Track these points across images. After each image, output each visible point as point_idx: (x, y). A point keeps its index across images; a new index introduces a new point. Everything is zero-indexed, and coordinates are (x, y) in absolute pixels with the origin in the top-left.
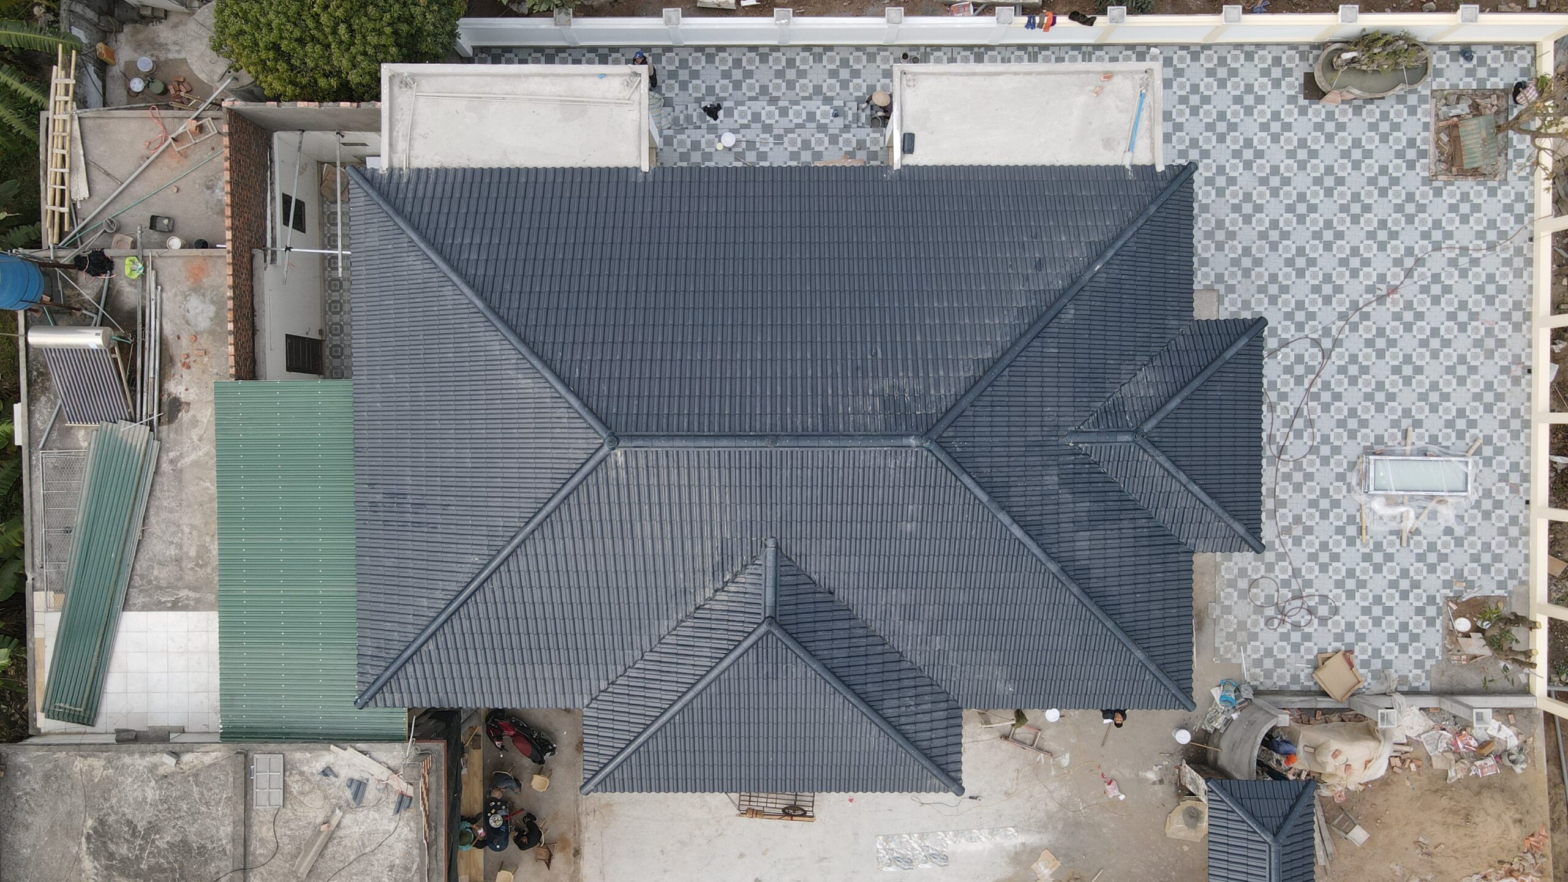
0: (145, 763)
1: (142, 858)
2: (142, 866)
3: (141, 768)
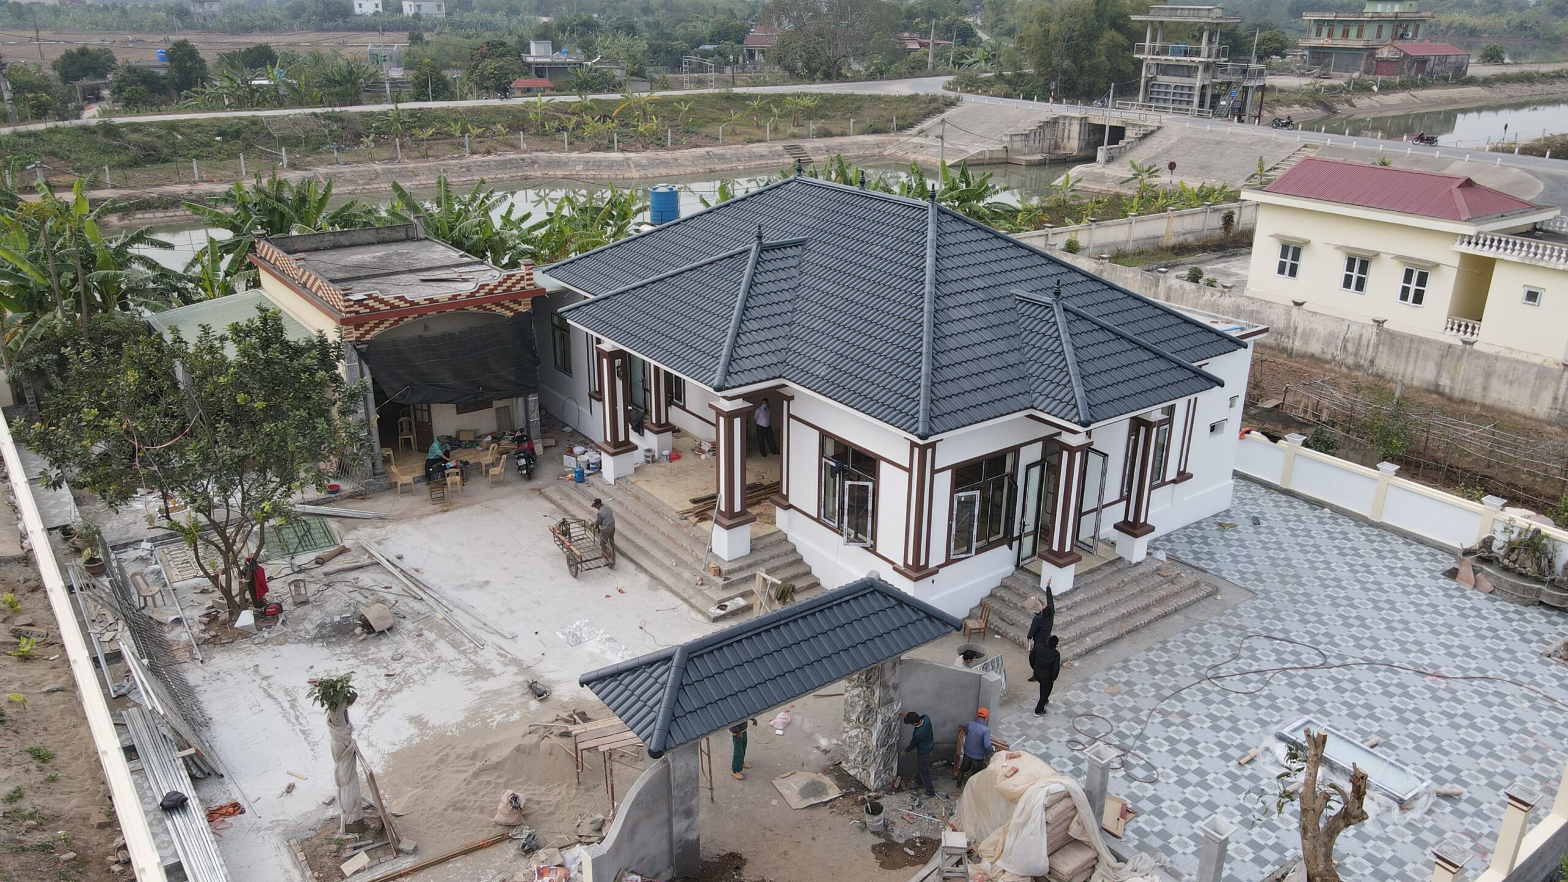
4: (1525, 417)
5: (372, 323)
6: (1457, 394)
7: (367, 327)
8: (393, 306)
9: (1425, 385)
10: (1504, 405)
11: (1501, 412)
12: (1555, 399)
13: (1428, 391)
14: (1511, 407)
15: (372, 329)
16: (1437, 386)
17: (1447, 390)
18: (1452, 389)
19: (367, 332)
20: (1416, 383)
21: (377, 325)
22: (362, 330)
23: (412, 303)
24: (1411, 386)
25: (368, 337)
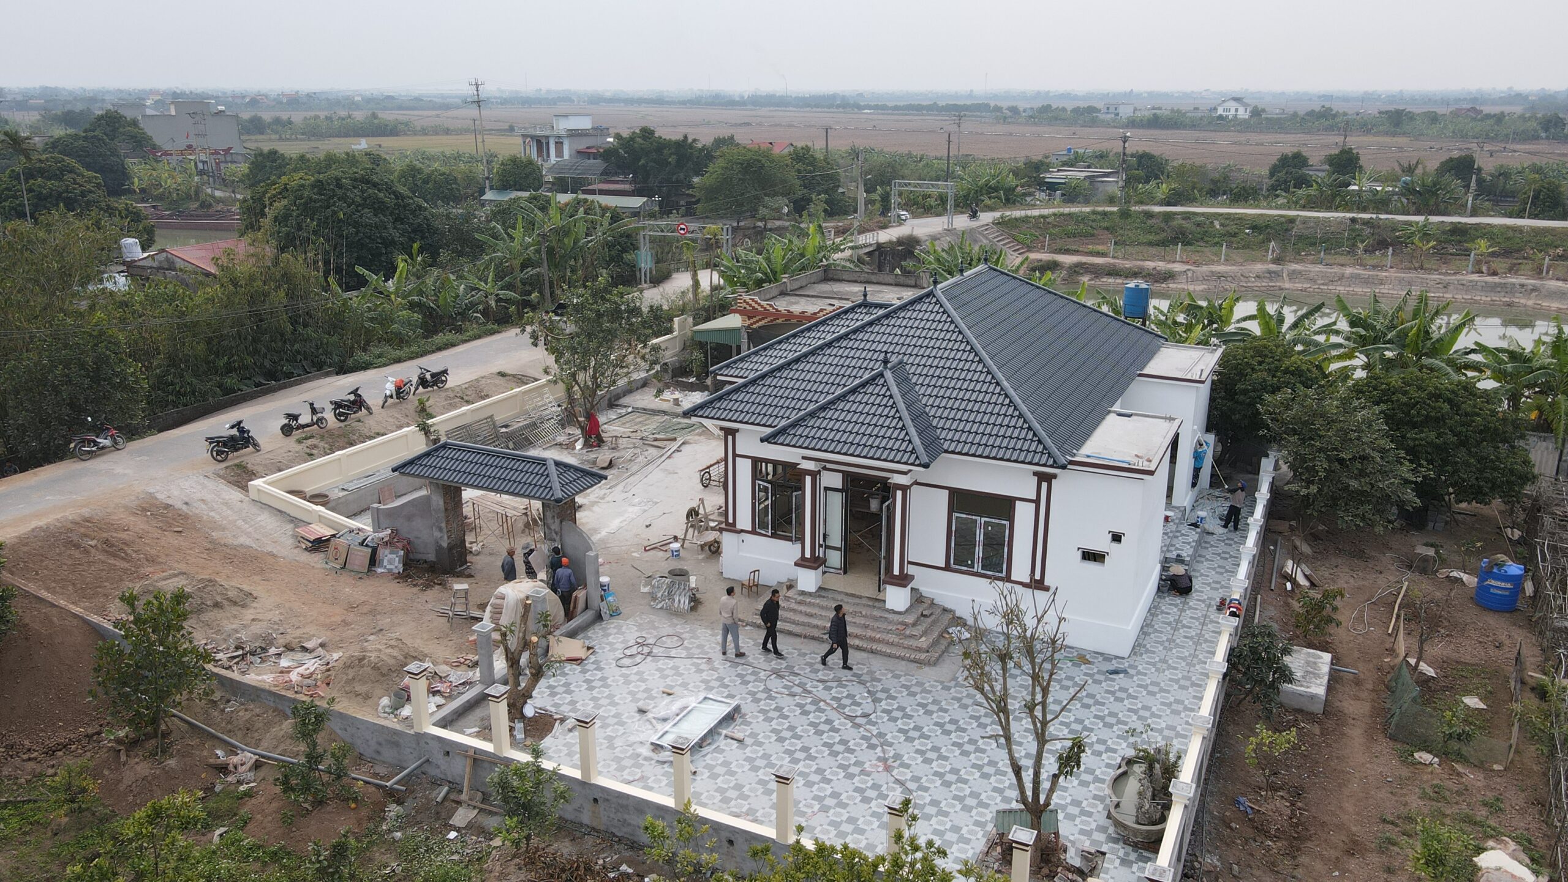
5: (757, 318)
7: (754, 320)
8: (765, 309)
15: (757, 322)
19: (755, 323)
21: (760, 320)
22: (752, 321)
23: (777, 310)
25: (754, 326)
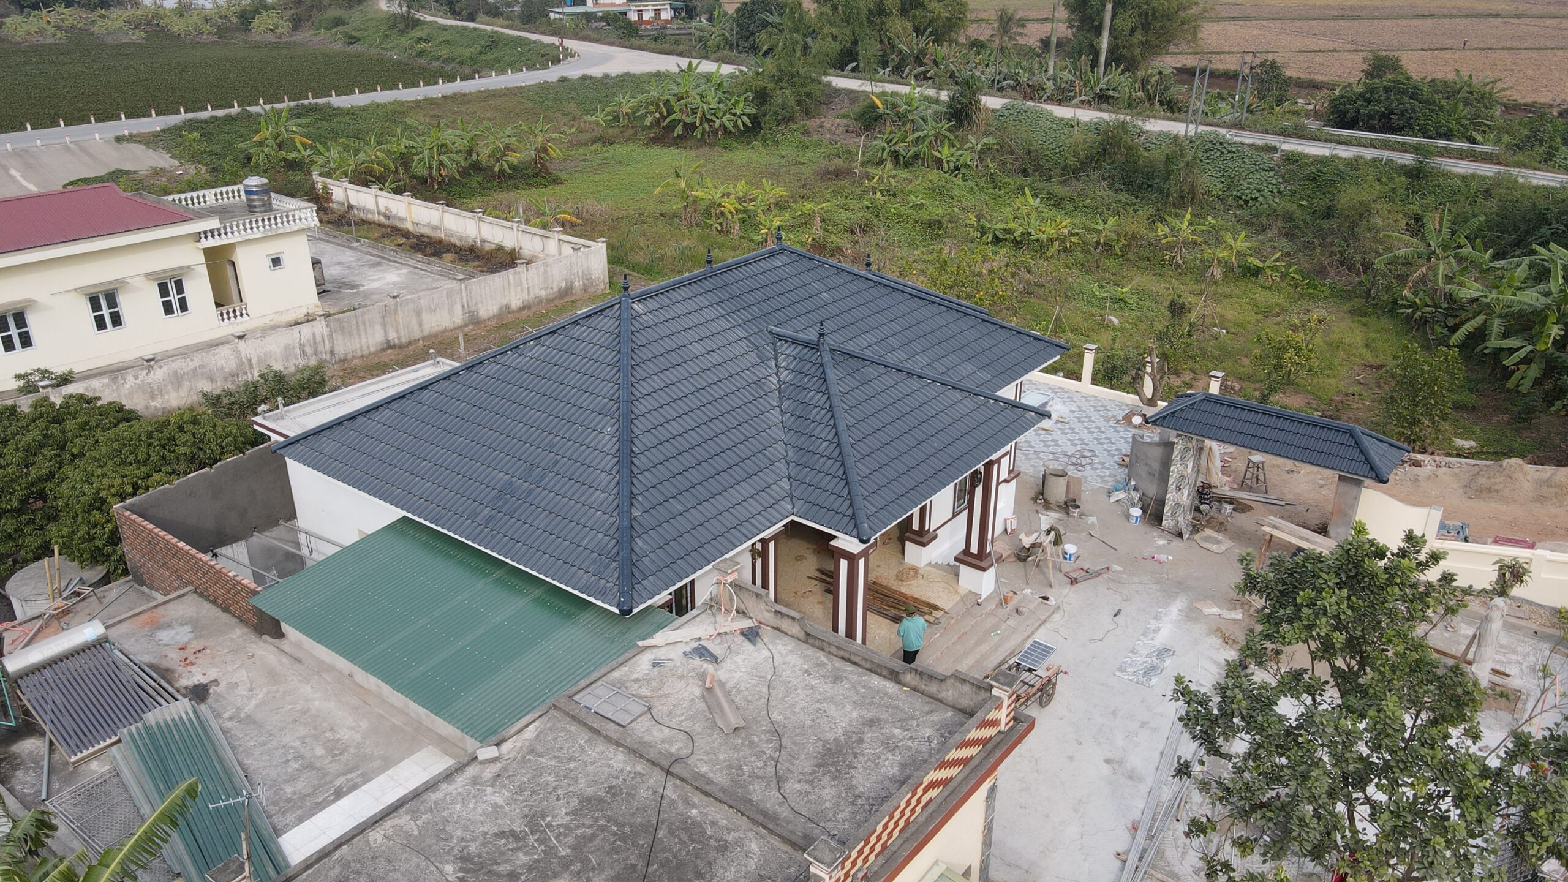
0: (460, 784)
1: (555, 847)
2: (563, 853)
3: (460, 790)
4: (451, 330)
6: (404, 340)
9: (379, 347)
10: (435, 330)
11: (435, 336)
12: (463, 306)
13: (384, 350)
14: (441, 328)
16: (388, 342)
17: (396, 341)
18: (399, 338)
20: (372, 349)
24: (370, 354)
